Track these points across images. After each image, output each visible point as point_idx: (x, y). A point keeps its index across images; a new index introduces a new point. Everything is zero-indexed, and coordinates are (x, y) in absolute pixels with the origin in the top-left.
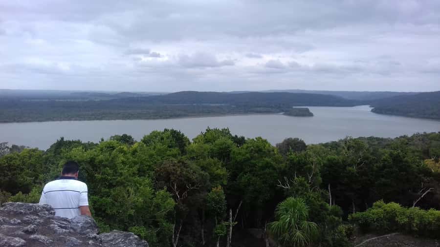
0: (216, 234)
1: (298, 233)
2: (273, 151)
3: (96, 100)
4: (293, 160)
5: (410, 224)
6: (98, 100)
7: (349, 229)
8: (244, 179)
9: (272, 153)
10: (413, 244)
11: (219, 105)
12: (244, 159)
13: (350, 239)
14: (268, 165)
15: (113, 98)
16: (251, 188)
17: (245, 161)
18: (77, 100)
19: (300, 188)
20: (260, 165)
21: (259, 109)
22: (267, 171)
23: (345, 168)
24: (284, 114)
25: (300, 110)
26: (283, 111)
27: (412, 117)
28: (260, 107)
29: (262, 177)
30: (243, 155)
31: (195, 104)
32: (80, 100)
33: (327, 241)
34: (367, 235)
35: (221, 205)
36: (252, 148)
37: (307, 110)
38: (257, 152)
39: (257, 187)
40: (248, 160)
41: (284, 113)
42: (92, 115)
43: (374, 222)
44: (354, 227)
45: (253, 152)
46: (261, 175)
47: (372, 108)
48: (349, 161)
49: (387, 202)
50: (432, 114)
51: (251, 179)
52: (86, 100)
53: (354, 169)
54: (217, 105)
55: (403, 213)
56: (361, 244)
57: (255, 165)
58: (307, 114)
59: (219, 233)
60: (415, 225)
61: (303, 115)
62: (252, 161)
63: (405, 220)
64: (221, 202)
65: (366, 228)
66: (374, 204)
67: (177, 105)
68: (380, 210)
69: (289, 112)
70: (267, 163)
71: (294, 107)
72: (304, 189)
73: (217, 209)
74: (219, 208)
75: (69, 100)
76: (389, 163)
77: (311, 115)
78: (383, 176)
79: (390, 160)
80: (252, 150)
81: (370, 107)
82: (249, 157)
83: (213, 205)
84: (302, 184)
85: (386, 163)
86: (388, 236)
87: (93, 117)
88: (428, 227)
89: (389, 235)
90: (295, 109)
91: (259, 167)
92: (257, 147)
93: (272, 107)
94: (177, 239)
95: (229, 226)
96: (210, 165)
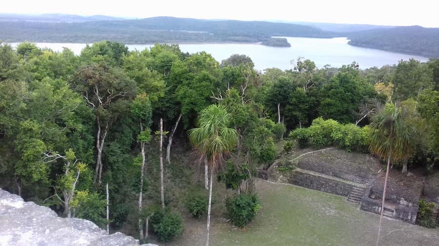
0: (140, 140)
1: (218, 139)
2: (214, 65)
3: (69, 22)
4: (226, 71)
5: (343, 139)
6: (71, 22)
7: (288, 144)
8: (181, 91)
9: (212, 66)
10: (345, 158)
11: (197, 32)
12: (182, 71)
13: (288, 153)
14: (205, 78)
15: (85, 21)
16: (187, 100)
17: (183, 73)
18: (49, 22)
19: (232, 99)
20: (197, 77)
21: (237, 38)
22: (204, 83)
23: (294, 89)
24: (262, 44)
25: (278, 40)
26: (260, 41)
27: (386, 50)
28: (238, 36)
29: (198, 89)
30: (182, 68)
31: (172, 31)
32: (52, 22)
33: (254, 150)
34: (305, 150)
35: (145, 112)
36: (191, 60)
37: (285, 41)
38: (196, 65)
39: (192, 99)
40: (185, 72)
41: (262, 42)
42: (65, 37)
43: (311, 137)
44: (294, 143)
45: (193, 64)
46: (197, 87)
47: (350, 40)
48: (299, 82)
49: (326, 118)
50: (406, 48)
51: (187, 91)
52: (58, 22)
53: (304, 90)
54: (195, 32)
55: (339, 129)
56: (298, 157)
57: (192, 78)
58: (285, 44)
59: (143, 139)
60: (347, 140)
61: (281, 46)
62: (190, 73)
63: (340, 136)
64: (145, 109)
65: (304, 143)
66: (314, 120)
67: (153, 30)
68: (318, 126)
69: (267, 42)
70: (205, 75)
71: (272, 37)
72: (235, 100)
73: (141, 115)
74: (143, 115)
75: (40, 21)
76: (335, 83)
77: (288, 45)
78: (329, 97)
79: (337, 81)
80: (191, 62)
81: (348, 39)
82: (188, 70)
83: (137, 112)
84: (234, 96)
85: (333, 83)
86: (323, 151)
87: (66, 39)
88: (360, 142)
89: (325, 150)
90: (274, 39)
91: (196, 79)
92: (197, 60)
93: (250, 36)
94: (102, 145)
95: (160, 135)
96: (147, 76)
